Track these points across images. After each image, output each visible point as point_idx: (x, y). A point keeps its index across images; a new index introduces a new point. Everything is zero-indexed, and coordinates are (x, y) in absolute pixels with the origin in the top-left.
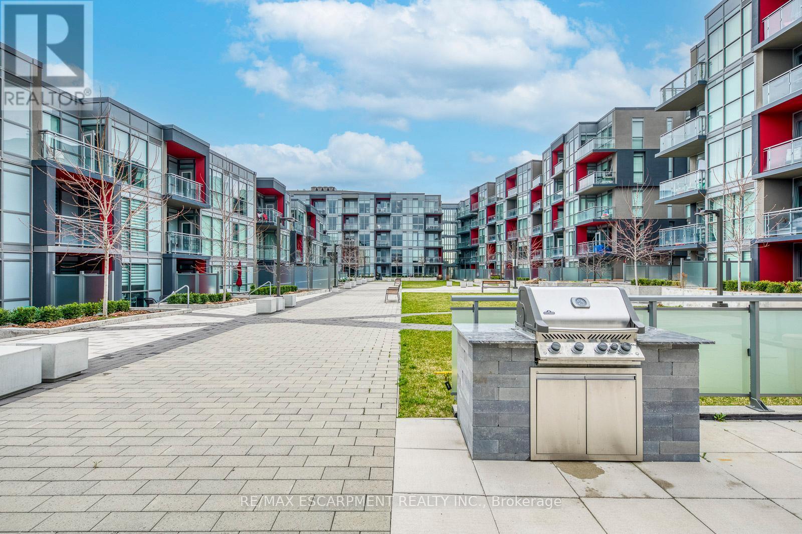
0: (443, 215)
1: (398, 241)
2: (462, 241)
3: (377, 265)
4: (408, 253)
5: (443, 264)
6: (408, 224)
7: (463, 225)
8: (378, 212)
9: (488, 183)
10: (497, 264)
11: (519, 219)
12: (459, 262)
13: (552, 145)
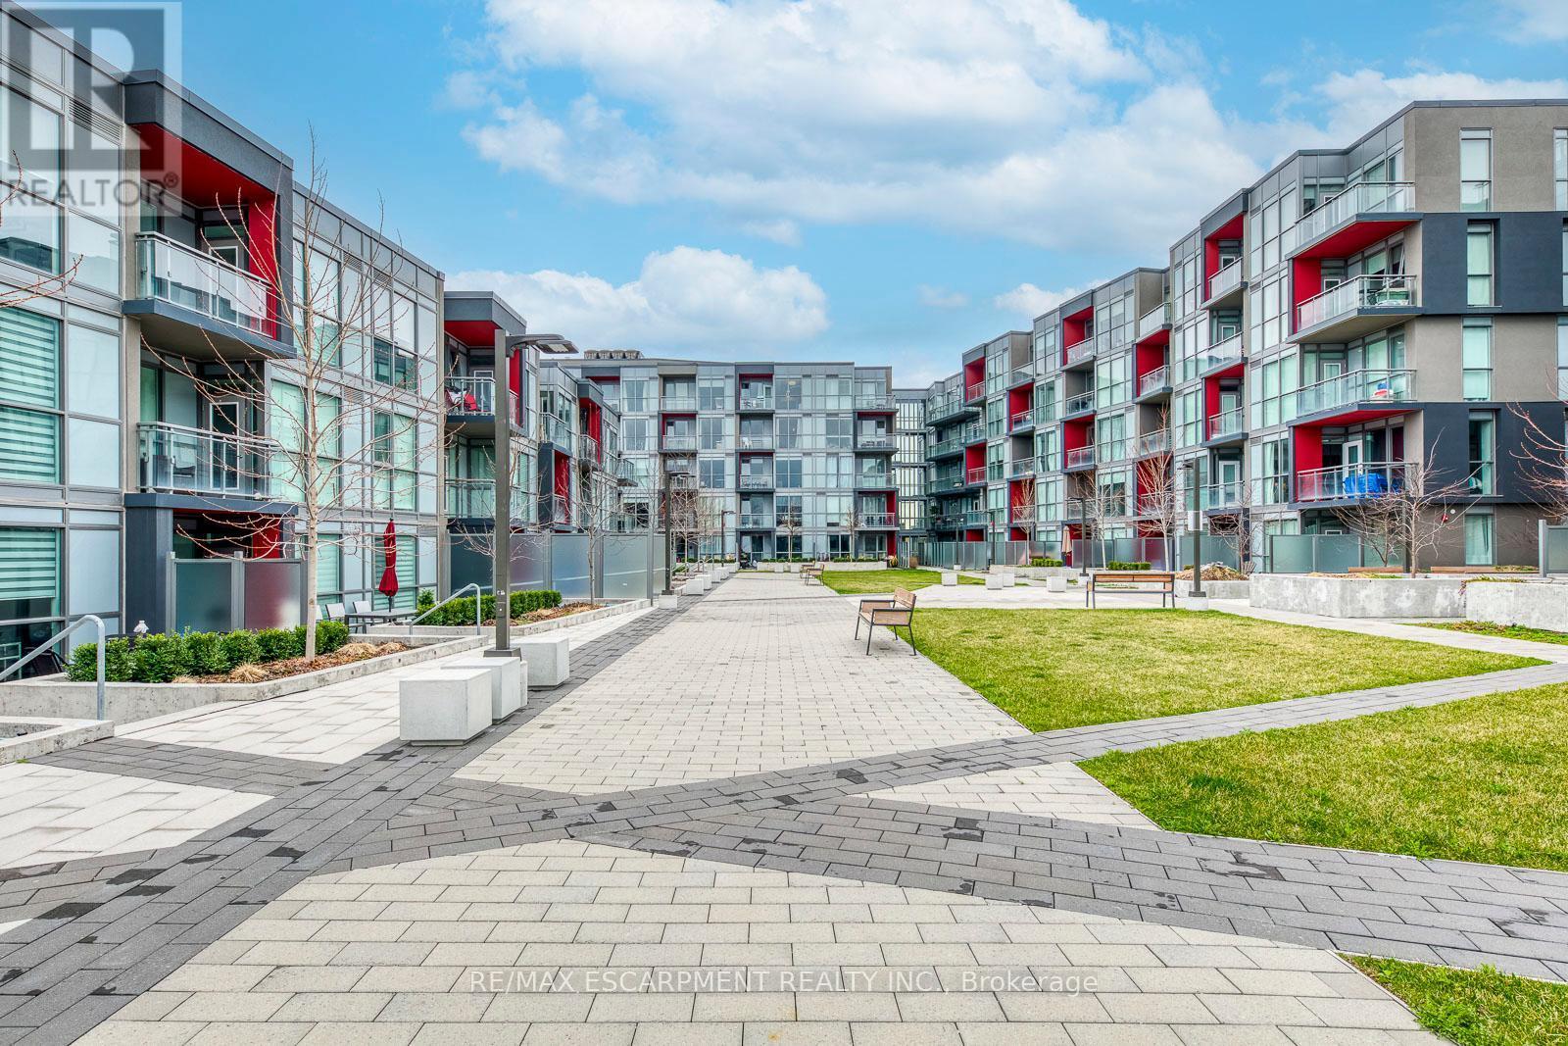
0: (898, 415)
1: (792, 475)
2: (938, 476)
3: (742, 533)
4: (815, 505)
5: (898, 529)
6: (814, 435)
7: (939, 439)
8: (742, 407)
9: (1013, 333)
10: (1038, 529)
11: (1100, 417)
12: (933, 524)
13: (1204, 224)
